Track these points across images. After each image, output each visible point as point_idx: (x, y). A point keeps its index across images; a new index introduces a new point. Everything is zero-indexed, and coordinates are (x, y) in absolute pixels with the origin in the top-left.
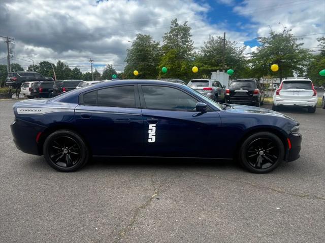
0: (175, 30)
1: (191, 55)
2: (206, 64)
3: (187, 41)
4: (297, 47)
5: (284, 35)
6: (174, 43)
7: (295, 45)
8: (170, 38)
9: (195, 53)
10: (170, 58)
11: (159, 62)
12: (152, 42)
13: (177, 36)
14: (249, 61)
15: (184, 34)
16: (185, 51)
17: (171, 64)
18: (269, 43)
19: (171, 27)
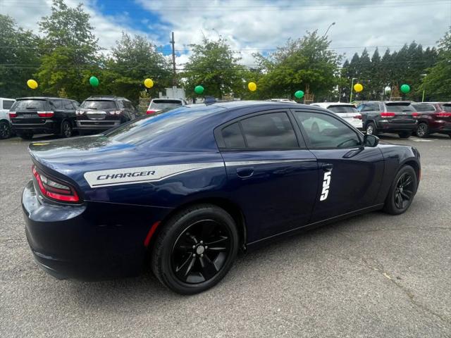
0: (61, 14)
1: (96, 60)
2: (123, 74)
3: (85, 36)
4: (235, 61)
5: (220, 45)
6: (62, 36)
7: (233, 60)
8: (53, 28)
9: (102, 56)
10: (59, 61)
11: (38, 67)
12: (16, 29)
13: (66, 24)
14: (183, 75)
15: (78, 24)
16: (85, 53)
17: (62, 70)
18: (204, 53)
19: (54, 9)
